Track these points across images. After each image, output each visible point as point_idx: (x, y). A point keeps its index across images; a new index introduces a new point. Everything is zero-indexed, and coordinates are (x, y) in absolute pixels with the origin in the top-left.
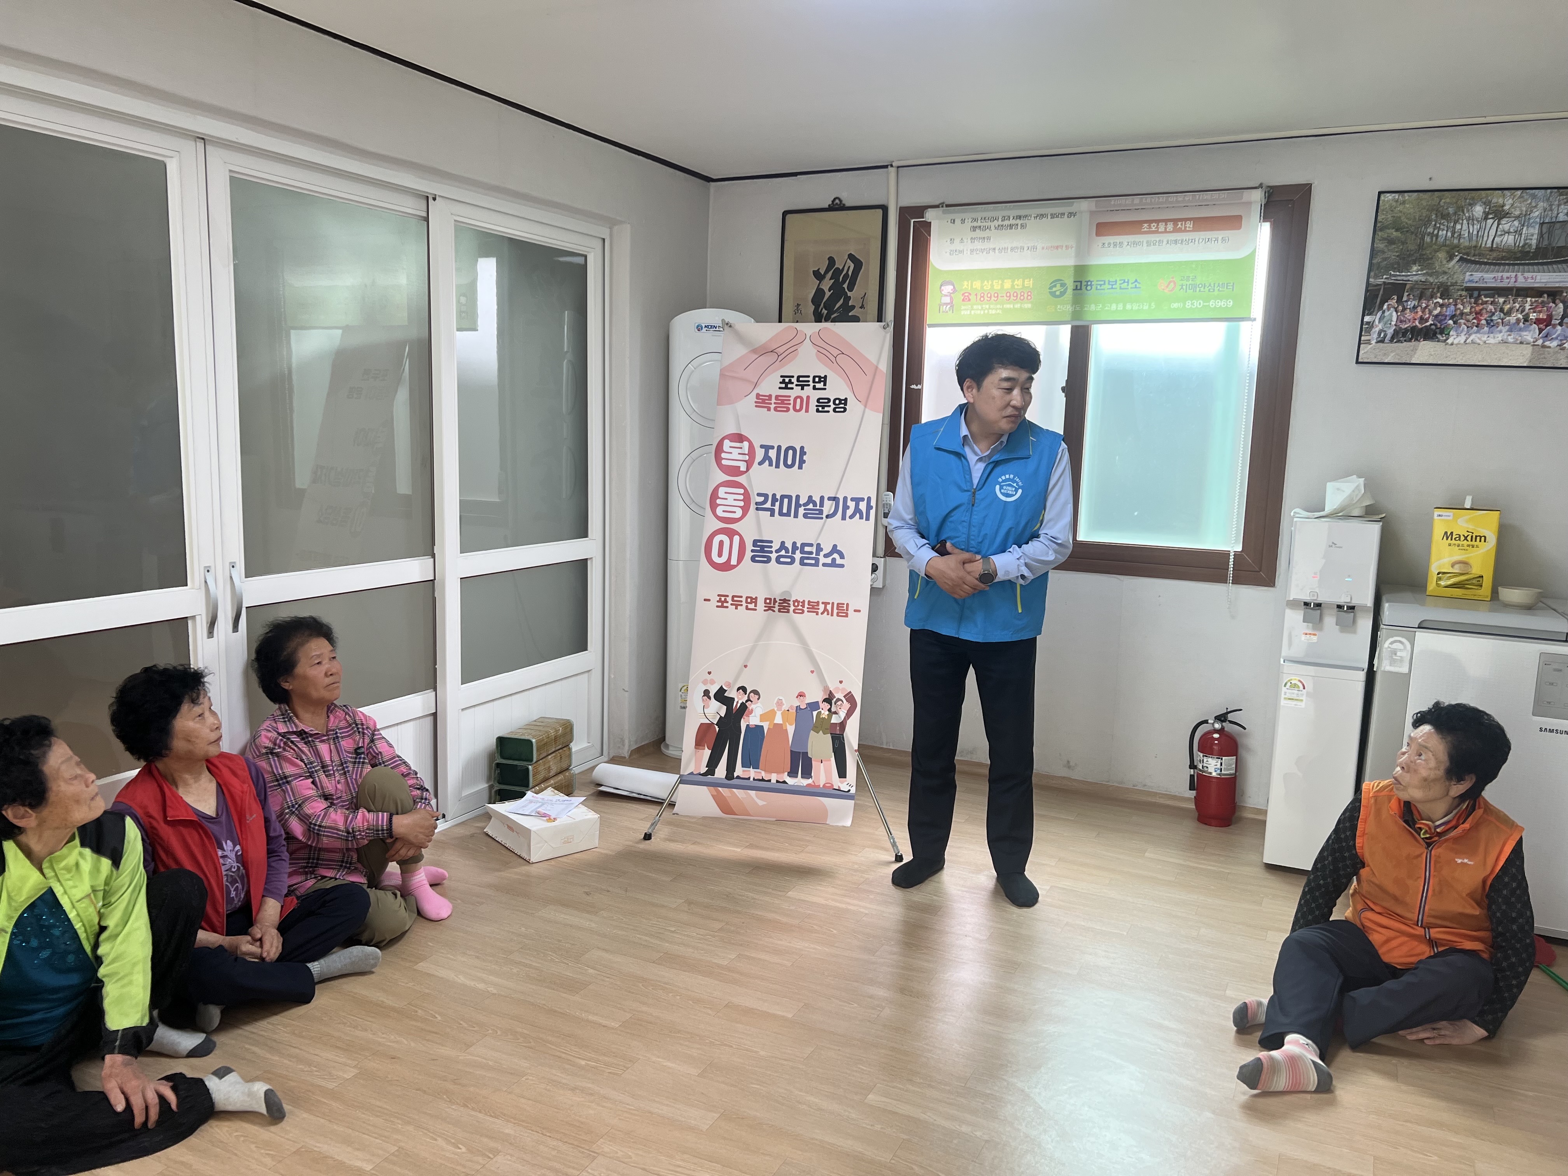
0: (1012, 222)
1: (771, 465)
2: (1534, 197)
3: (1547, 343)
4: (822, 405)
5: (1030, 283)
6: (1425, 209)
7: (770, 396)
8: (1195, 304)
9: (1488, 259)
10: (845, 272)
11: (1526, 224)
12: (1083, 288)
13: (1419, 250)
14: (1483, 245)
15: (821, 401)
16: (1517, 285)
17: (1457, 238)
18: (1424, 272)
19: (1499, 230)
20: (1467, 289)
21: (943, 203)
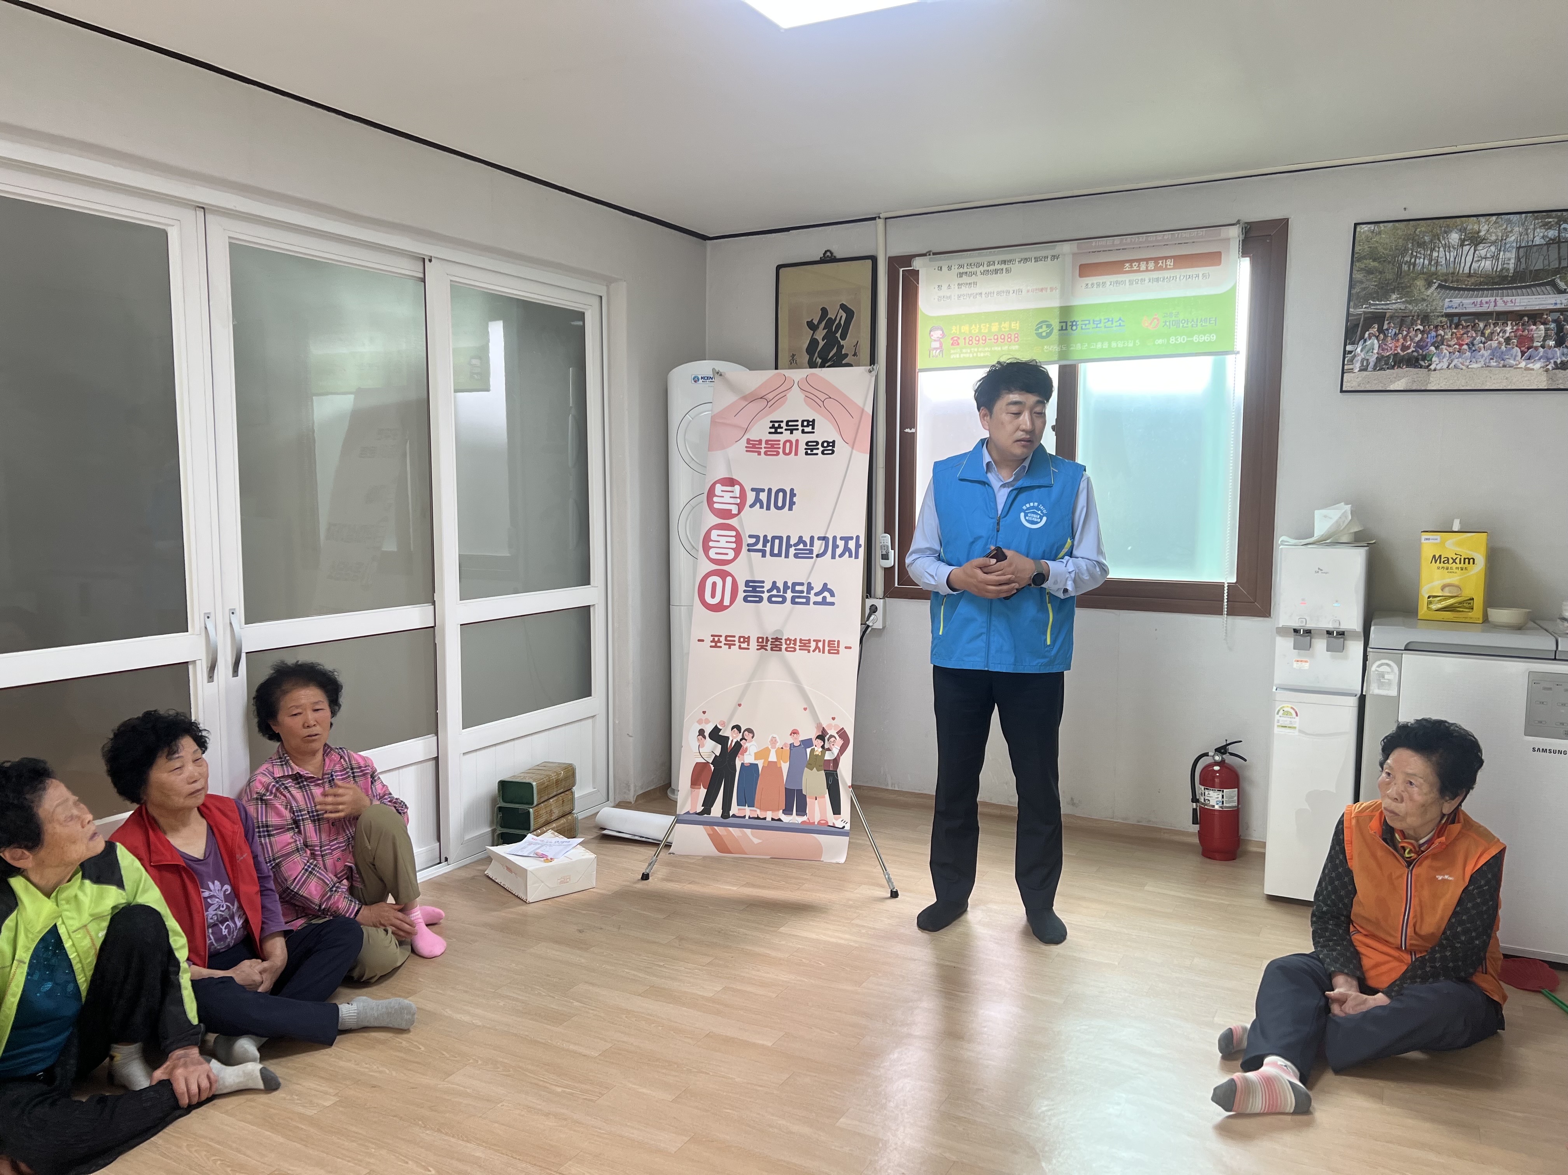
0: (997, 267)
1: (761, 507)
2: (1509, 222)
3: (1530, 366)
4: (811, 447)
5: (1015, 325)
6: (1400, 238)
7: (760, 441)
8: (1179, 339)
9: (1466, 285)
10: (837, 322)
11: (1503, 249)
12: (1069, 328)
13: (1397, 279)
14: (1461, 272)
15: (809, 444)
16: (1498, 309)
17: (1434, 265)
18: (1403, 300)
19: (1476, 255)
20: (1449, 316)
21: (930, 251)
